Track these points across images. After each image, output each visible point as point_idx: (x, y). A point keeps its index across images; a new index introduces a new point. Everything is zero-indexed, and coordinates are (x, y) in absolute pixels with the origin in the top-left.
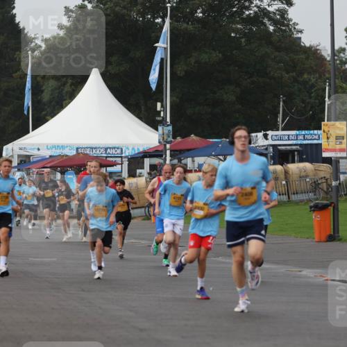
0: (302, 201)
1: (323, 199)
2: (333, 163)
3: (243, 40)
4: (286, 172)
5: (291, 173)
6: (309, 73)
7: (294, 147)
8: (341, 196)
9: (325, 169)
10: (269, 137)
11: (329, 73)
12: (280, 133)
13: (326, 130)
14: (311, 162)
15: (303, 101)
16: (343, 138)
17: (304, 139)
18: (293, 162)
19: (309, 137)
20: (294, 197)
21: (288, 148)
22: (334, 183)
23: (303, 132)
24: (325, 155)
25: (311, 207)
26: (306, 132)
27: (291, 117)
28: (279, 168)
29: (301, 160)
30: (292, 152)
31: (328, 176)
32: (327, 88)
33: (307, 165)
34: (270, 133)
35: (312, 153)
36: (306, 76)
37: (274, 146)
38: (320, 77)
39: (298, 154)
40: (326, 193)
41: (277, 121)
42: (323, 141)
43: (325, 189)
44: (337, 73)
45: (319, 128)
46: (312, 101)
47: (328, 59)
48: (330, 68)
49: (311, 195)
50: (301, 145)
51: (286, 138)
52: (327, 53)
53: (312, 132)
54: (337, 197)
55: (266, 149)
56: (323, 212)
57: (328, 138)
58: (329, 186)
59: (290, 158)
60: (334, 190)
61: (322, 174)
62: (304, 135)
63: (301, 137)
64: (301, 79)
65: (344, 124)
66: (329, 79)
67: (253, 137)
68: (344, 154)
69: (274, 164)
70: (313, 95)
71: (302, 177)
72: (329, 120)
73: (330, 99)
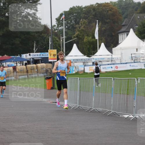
1: (49, 75)
2: (52, 63)
4: (37, 67)
5: (38, 67)
6: (44, 33)
7: (39, 58)
9: (50, 65)
10: (31, 55)
11: (50, 33)
12: (35, 54)
13: (50, 53)
14: (45, 63)
15: (42, 43)
16: (55, 55)
17: (43, 56)
18: (39, 63)
19: (44, 55)
20: (40, 75)
21: (38, 59)
23: (42, 53)
24: (50, 61)
25: (45, 78)
26: (43, 53)
27: (38, 48)
28: (34, 65)
29: (42, 63)
30: (39, 60)
31: (51, 68)
32: (50, 39)
33: (44, 64)
34: (31, 54)
35: (45, 60)
36: (43, 34)
37: (33, 58)
38: (47, 35)
39: (41, 61)
40: (50, 73)
41: (33, 50)
42: (49, 56)
43: (50, 72)
44: (53, 33)
45: (48, 52)
46: (45, 43)
47: (50, 29)
48: (51, 32)
49: (45, 74)
50: (42, 58)
51: (37, 55)
52: (49, 27)
53: (45, 53)
55: (30, 59)
56: (49, 80)
57: (51, 55)
61: (49, 67)
63: (42, 55)
64: (41, 35)
65: (56, 50)
66: (50, 35)
67: (25, 55)
68: (56, 60)
69: (33, 64)
70: (45, 41)
71: (42, 68)
72: (51, 49)
73: (51, 42)
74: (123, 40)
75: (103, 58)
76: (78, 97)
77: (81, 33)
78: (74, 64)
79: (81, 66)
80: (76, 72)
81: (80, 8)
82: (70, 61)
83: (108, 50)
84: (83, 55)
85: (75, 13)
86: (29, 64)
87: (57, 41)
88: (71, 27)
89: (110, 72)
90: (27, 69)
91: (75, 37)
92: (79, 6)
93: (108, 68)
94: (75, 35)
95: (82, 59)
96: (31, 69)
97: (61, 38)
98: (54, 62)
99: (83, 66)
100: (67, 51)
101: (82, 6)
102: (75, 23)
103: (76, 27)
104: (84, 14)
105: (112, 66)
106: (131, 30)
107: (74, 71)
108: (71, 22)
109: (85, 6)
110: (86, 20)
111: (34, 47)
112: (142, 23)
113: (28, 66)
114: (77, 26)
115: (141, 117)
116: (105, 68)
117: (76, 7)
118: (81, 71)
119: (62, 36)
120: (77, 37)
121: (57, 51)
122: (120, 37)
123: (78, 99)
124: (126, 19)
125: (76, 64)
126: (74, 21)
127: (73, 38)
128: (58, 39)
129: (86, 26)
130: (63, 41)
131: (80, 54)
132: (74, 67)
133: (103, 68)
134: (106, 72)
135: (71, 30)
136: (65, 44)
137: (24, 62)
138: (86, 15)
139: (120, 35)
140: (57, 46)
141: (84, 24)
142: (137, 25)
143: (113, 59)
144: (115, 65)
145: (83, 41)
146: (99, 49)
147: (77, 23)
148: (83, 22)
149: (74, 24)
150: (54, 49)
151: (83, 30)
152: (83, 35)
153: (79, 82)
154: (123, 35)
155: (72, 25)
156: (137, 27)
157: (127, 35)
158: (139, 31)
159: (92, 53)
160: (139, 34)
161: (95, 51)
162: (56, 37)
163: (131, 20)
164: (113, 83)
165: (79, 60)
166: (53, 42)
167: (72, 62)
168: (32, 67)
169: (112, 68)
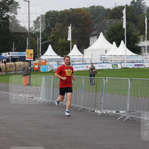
0: (20, 73)
1: (26, 73)
2: (29, 62)
3: (2, 25)
4: (15, 65)
7: (18, 57)
8: (32, 72)
9: (27, 63)
10: (10, 54)
11: (28, 35)
12: (13, 53)
14: (23, 61)
15: (20, 43)
16: (32, 54)
18: (17, 61)
19: (22, 54)
20: (17, 72)
21: (16, 57)
22: (29, 68)
23: (20, 53)
24: (27, 59)
25: (23, 75)
26: (21, 52)
27: (17, 48)
28: (13, 63)
29: (20, 61)
31: (28, 66)
32: (28, 39)
33: (21, 63)
34: (10, 53)
35: (23, 59)
36: (21, 35)
37: (11, 57)
38: (25, 36)
39: (19, 59)
40: (27, 71)
41: (12, 49)
42: (26, 55)
43: (27, 70)
44: (30, 35)
45: (25, 51)
46: (23, 43)
49: (22, 71)
50: (20, 56)
51: (15, 54)
53: (23, 52)
54: (30, 72)
55: (9, 58)
57: (28, 54)
58: (28, 69)
59: (16, 60)
60: (29, 70)
61: (26, 65)
62: (21, 54)
63: (19, 54)
64: (20, 36)
65: (32, 50)
66: (28, 36)
67: (5, 54)
68: (33, 59)
69: (11, 62)
70: (23, 41)
71: (20, 66)
72: (28, 49)
73: (28, 43)
74: (93, 42)
75: (75, 59)
76: (51, 93)
77: (56, 35)
78: (49, 63)
79: (55, 65)
80: (51, 70)
81: (55, 13)
82: (45, 60)
83: (80, 51)
84: (57, 55)
85: (51, 17)
86: (8, 62)
87: (34, 42)
88: (47, 29)
89: (81, 71)
90: (6, 66)
91: (50, 39)
92: (54, 11)
93: (79, 67)
94: (50, 37)
95: (56, 59)
96: (10, 67)
97: (38, 39)
98: (30, 61)
99: (57, 65)
100: (43, 51)
101: (57, 11)
102: (51, 25)
103: (52, 30)
104: (59, 18)
105: (83, 65)
106: (101, 34)
107: (49, 69)
108: (47, 25)
109: (60, 11)
110: (60, 23)
111: (13, 46)
112: (111, 27)
113: (7, 63)
114: (52, 28)
115: (107, 112)
116: (77, 67)
117: (52, 11)
118: (55, 69)
119: (39, 38)
120: (52, 38)
121: (34, 50)
122: (91, 39)
123: (51, 95)
124: (97, 23)
125: (50, 63)
126: (50, 24)
127: (48, 39)
128: (34, 40)
129: (60, 29)
130: (39, 41)
131: (54, 54)
132: (49, 66)
133: (75, 68)
134: (78, 71)
135: (47, 32)
136: (41, 45)
137: (4, 60)
138: (61, 19)
139: (91, 38)
140: (34, 46)
141: (59, 27)
142: (106, 29)
143: (84, 60)
144: (86, 65)
145: (58, 42)
146: (72, 50)
147: (52, 26)
148: (58, 25)
149: (49, 27)
150: (31, 49)
151: (58, 32)
152: (58, 37)
153: (52, 80)
154: (94, 38)
155: (48, 27)
156: (107, 31)
157: (98, 38)
158: (108, 35)
159: (66, 54)
160: (108, 37)
161: (68, 52)
162: (33, 38)
163: (101, 25)
164: (83, 81)
165: (53, 59)
166: (30, 43)
167: (47, 61)
168: (10, 65)
169: (83, 67)
